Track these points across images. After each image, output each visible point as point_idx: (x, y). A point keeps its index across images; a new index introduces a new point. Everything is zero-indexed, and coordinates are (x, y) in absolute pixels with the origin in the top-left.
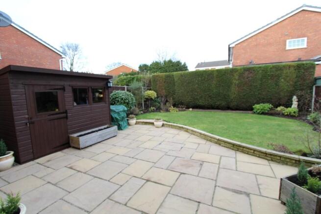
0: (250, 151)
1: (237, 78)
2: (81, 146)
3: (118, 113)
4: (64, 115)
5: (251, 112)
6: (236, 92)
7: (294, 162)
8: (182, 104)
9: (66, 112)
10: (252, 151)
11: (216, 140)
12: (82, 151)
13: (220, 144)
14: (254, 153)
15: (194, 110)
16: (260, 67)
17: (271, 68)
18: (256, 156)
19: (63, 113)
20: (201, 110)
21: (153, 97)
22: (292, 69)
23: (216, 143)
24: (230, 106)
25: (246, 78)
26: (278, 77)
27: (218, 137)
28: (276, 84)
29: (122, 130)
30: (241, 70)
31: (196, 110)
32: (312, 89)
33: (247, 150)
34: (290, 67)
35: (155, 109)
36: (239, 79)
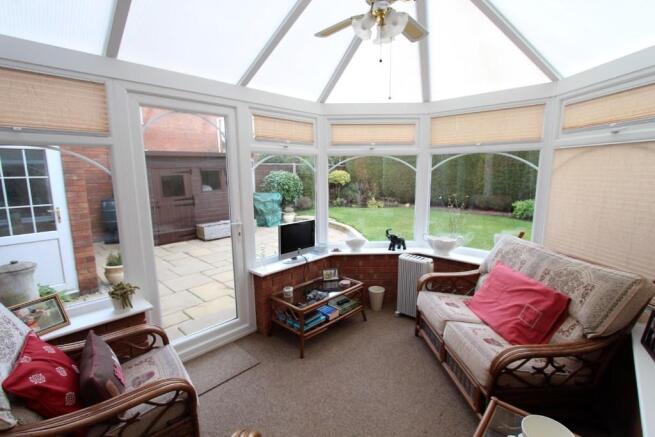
2: (206, 237)
3: (264, 204)
4: (191, 201)
8: (393, 194)
9: (193, 198)
12: (207, 243)
19: (189, 199)
21: (343, 182)
29: (268, 226)
35: (345, 202)
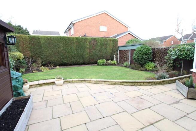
0: (141, 83)
1: (88, 44)
5: (96, 65)
6: (88, 53)
7: (159, 83)
8: (50, 63)
10: (143, 83)
11: (120, 83)
13: (123, 85)
14: (143, 84)
15: (60, 67)
16: (99, 39)
17: (103, 40)
18: (145, 85)
20: (65, 67)
22: (111, 41)
23: (120, 85)
24: (85, 62)
25: (93, 44)
26: (106, 45)
27: (121, 81)
28: (106, 49)
30: (90, 39)
31: (62, 67)
32: (118, 51)
33: (140, 83)
34: (110, 40)
36: (89, 45)
